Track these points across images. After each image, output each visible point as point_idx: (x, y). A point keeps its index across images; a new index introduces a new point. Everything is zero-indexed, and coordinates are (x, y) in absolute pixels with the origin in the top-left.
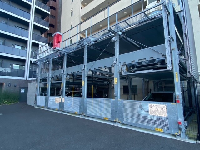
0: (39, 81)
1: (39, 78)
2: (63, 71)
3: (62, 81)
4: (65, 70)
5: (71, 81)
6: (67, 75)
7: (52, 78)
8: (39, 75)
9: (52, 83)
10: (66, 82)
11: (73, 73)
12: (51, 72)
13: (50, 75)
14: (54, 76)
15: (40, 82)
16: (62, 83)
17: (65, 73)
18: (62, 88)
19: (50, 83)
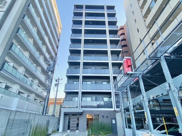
0: (123, 111)
1: (123, 108)
2: (142, 97)
3: (144, 110)
4: (145, 95)
5: (157, 109)
6: (149, 102)
8: (122, 105)
10: (150, 110)
11: (155, 98)
12: (131, 100)
13: (130, 103)
14: (135, 105)
16: (145, 113)
17: (146, 99)
18: (147, 119)
19: (133, 112)
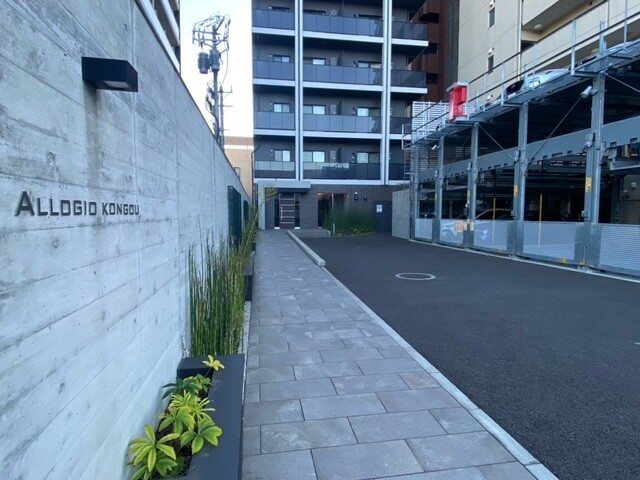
0: (416, 186)
1: (416, 181)
2: (470, 165)
3: (468, 187)
4: (475, 162)
5: (489, 185)
6: (479, 173)
7: (445, 180)
8: (416, 175)
9: (444, 191)
10: (477, 187)
11: (493, 168)
12: (442, 167)
13: (440, 173)
14: (449, 176)
15: (419, 189)
16: (469, 192)
17: (475, 169)
18: (468, 202)
19: (441, 190)
